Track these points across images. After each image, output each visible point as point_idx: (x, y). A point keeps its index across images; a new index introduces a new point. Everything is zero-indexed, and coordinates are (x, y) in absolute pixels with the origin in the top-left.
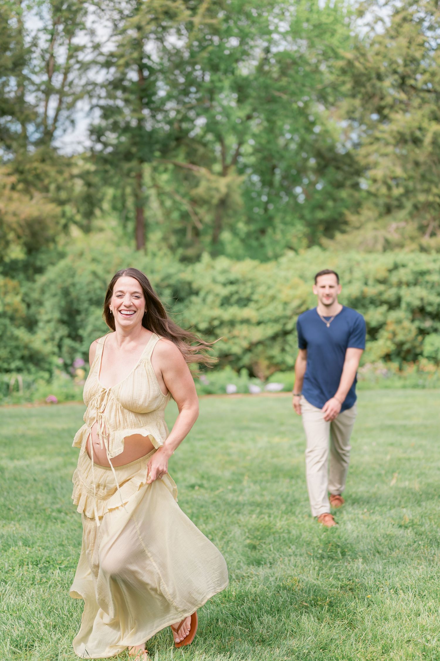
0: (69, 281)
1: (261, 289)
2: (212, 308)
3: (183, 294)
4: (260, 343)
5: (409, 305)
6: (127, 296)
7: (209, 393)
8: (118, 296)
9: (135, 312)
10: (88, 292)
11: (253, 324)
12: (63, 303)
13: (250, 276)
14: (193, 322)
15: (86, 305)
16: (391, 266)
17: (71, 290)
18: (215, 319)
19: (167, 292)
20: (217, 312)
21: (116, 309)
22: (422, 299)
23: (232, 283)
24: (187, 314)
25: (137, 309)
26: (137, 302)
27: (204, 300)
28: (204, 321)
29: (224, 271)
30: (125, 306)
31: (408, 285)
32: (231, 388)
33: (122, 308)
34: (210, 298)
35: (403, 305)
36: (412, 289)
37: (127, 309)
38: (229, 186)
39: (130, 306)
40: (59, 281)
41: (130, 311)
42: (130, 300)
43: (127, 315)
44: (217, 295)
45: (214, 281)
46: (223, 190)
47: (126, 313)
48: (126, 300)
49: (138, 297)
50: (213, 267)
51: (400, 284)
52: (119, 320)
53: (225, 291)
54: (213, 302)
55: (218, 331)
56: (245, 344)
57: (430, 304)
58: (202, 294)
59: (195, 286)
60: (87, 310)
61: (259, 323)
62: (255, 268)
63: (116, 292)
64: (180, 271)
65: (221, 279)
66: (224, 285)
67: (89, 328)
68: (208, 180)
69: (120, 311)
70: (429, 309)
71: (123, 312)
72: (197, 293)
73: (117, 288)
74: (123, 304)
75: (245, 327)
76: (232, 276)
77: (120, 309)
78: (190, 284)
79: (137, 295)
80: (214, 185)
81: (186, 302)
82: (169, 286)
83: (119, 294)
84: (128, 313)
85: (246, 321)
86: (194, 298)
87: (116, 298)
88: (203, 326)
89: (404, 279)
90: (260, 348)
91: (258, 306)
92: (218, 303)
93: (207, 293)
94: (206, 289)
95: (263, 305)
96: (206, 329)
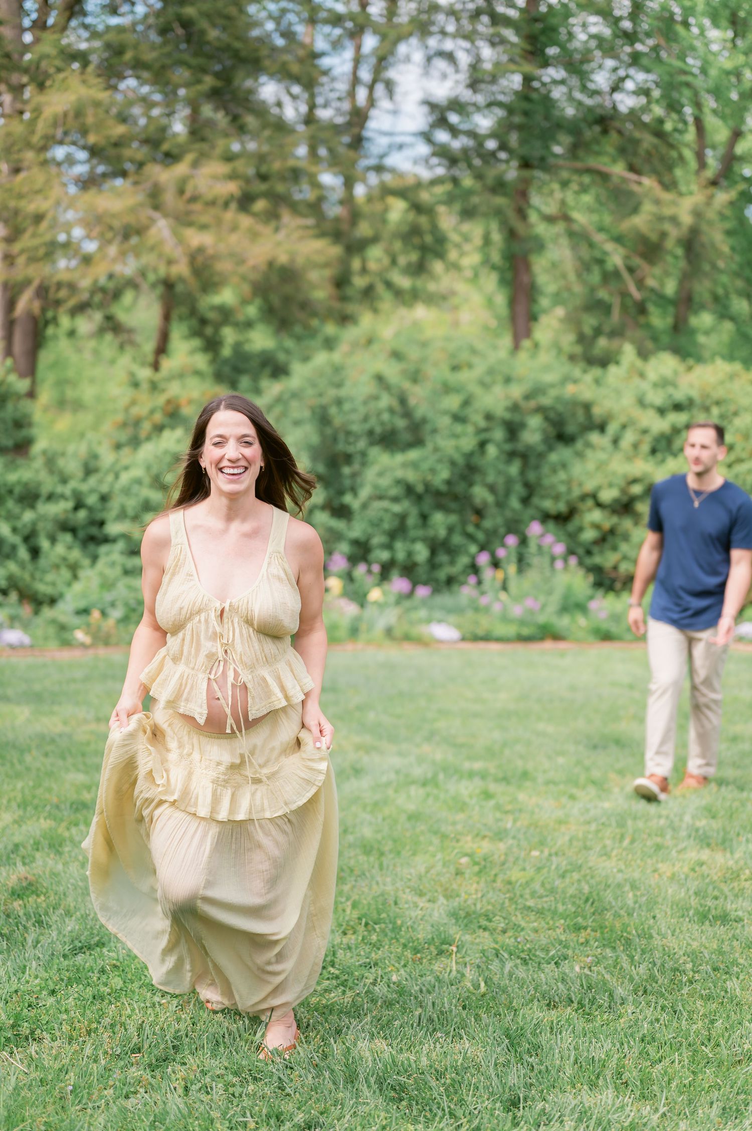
0: (332, 393)
2: (629, 459)
3: (571, 428)
6: (232, 444)
7: (606, 637)
8: (216, 444)
9: (246, 468)
10: (366, 419)
12: (315, 439)
13: (719, 393)
14: (589, 486)
15: (362, 444)
17: (333, 410)
18: (635, 481)
19: (535, 422)
20: (642, 467)
21: (213, 466)
23: (678, 407)
24: (577, 469)
25: (250, 464)
26: (248, 452)
27: (616, 441)
28: (611, 485)
29: (664, 383)
30: (229, 460)
33: (225, 463)
34: (629, 438)
37: (234, 465)
38: (697, 214)
39: (238, 460)
40: (310, 392)
41: (237, 467)
42: (237, 449)
43: (233, 474)
44: (645, 432)
45: (641, 403)
46: (687, 219)
47: (232, 471)
48: (231, 450)
49: (249, 444)
50: (642, 375)
52: (219, 482)
53: (662, 425)
54: (636, 446)
58: (612, 428)
59: (598, 411)
60: (364, 454)
62: (732, 377)
63: (211, 439)
64: (566, 379)
65: (657, 398)
66: (662, 411)
67: (365, 492)
68: (657, 202)
69: (221, 470)
71: (226, 471)
72: (602, 428)
73: (212, 431)
74: (226, 457)
76: (679, 395)
77: (221, 465)
78: (587, 407)
79: (247, 439)
80: (668, 211)
81: (579, 445)
82: (540, 409)
83: (218, 440)
84: (236, 471)
86: (594, 437)
87: (213, 447)
88: (607, 495)
91: (732, 457)
92: (645, 448)
93: (624, 427)
94: (623, 419)
95: (744, 455)
96: (616, 501)
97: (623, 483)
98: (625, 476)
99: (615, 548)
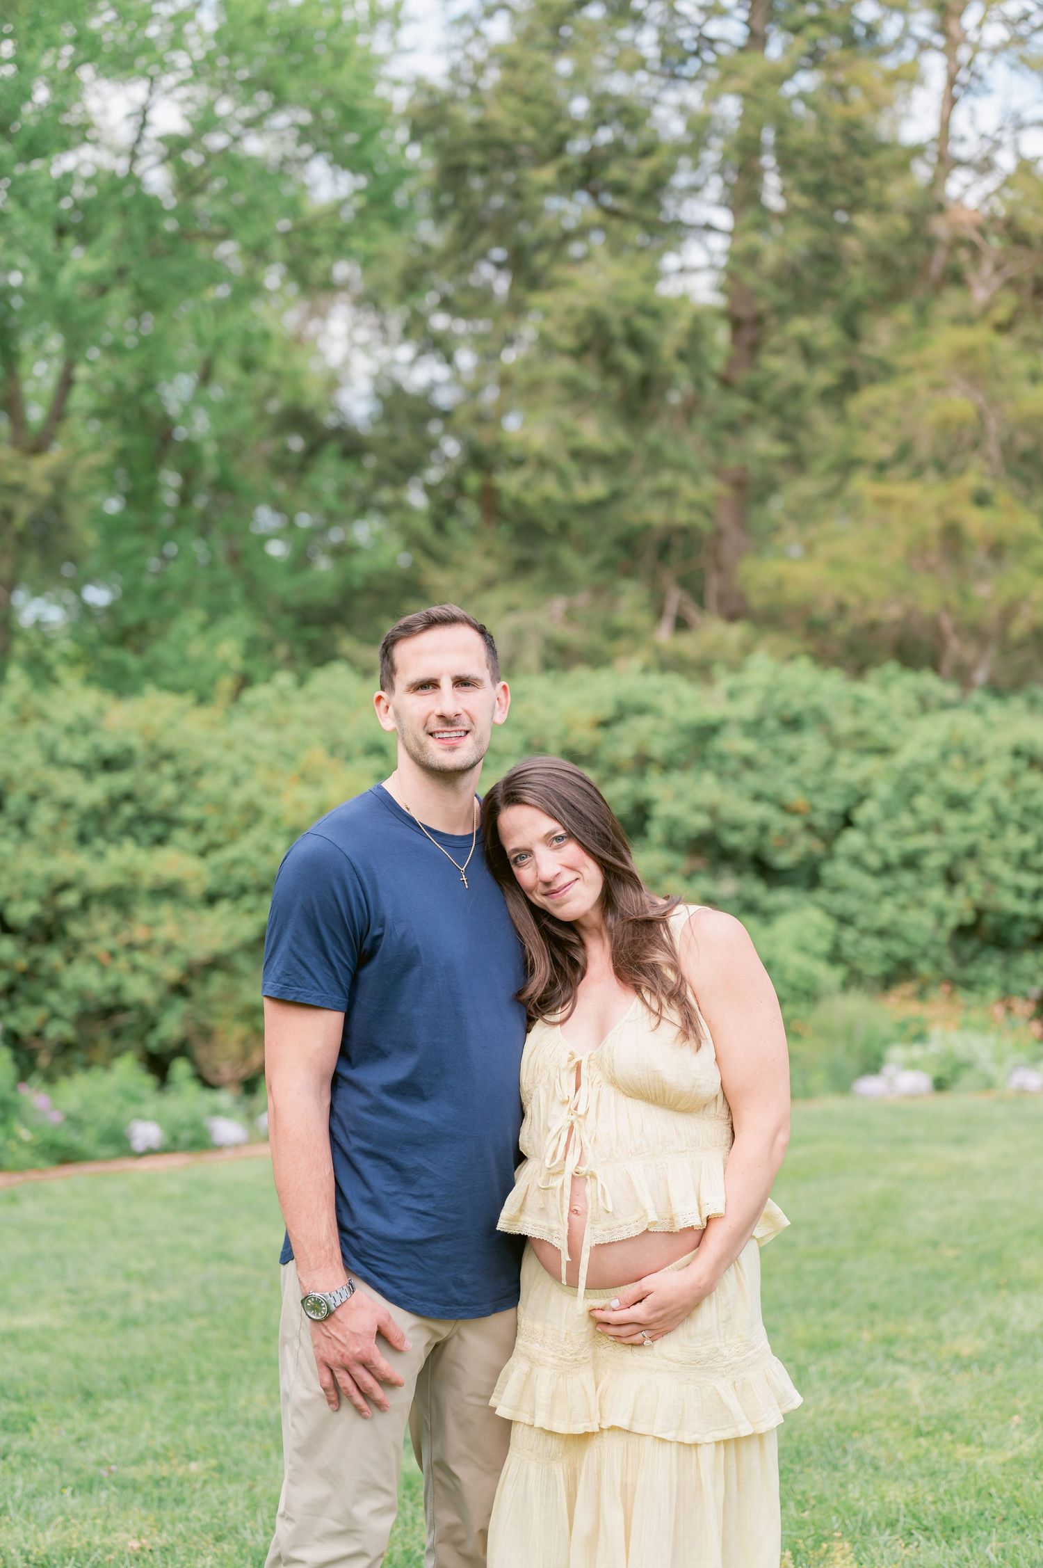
1: (211, 785)
2: (48, 851)
4: (216, 964)
5: (673, 824)
11: (189, 905)
16: (607, 711)
18: (65, 886)
20: (70, 862)
22: (712, 812)
23: (109, 764)
27: (22, 824)
28: (26, 896)
29: (83, 728)
31: (668, 766)
32: (146, 1133)
34: (44, 816)
35: (656, 830)
36: (678, 780)
44: (66, 806)
45: (52, 759)
46: (42, 489)
50: (43, 716)
51: (643, 762)
53: (92, 793)
54: (54, 829)
55: (76, 929)
56: (171, 971)
57: (737, 827)
58: (14, 804)
61: (211, 899)
65: (78, 750)
66: (87, 771)
70: (733, 839)
75: (166, 910)
76: (109, 746)
85: (168, 892)
89: (658, 748)
90: (218, 981)
91: (202, 841)
92: (70, 831)
93: (33, 798)
94: (30, 786)
95: (220, 837)
96: (36, 921)
97: (43, 890)
98: (49, 879)
99: (35, 1001)
